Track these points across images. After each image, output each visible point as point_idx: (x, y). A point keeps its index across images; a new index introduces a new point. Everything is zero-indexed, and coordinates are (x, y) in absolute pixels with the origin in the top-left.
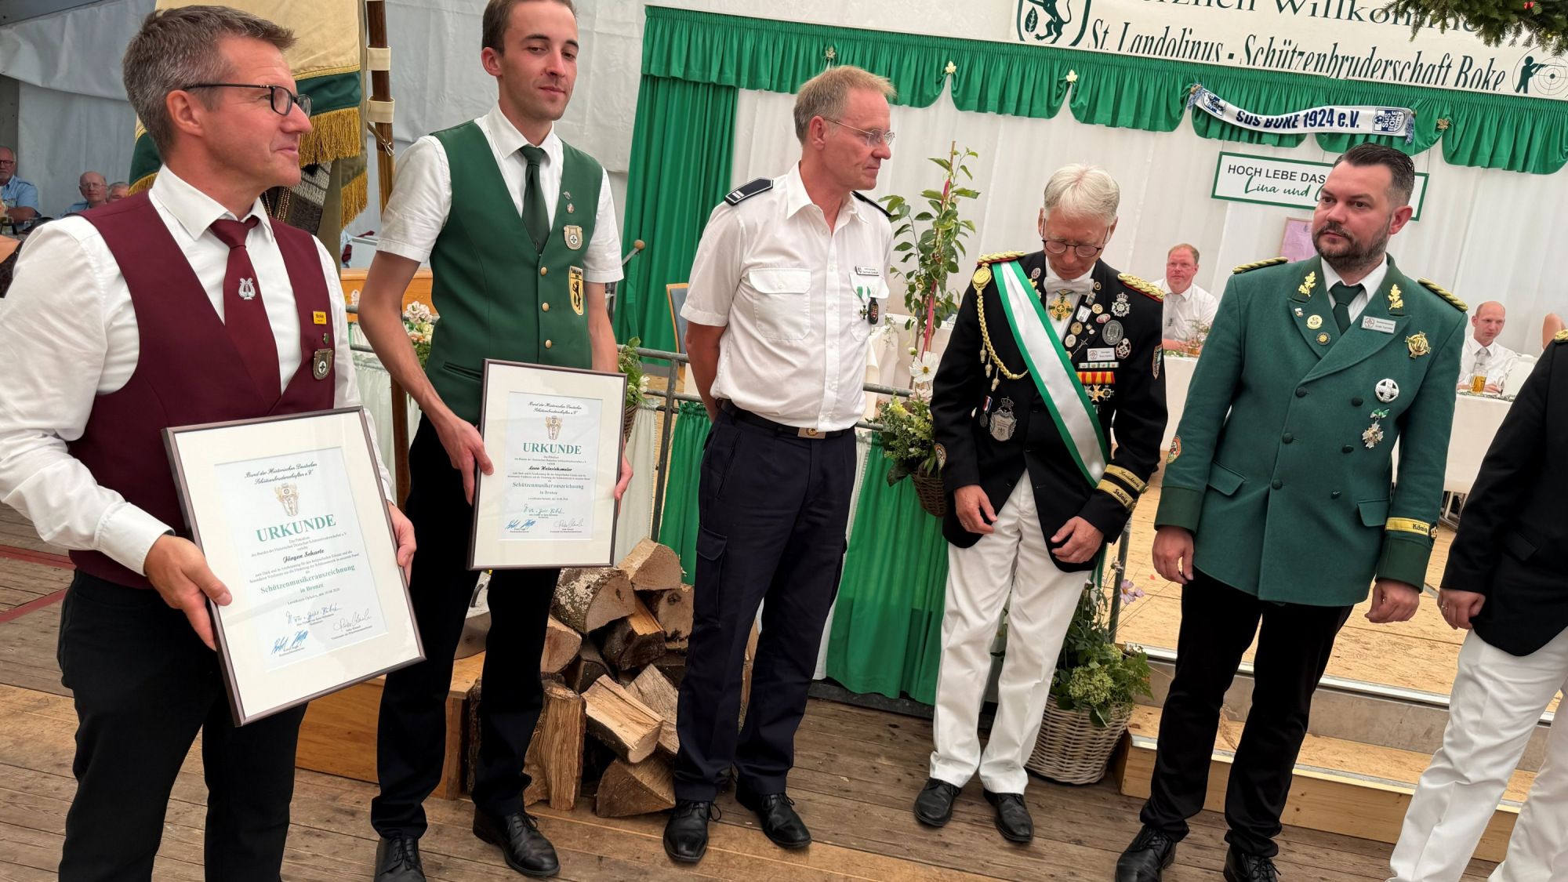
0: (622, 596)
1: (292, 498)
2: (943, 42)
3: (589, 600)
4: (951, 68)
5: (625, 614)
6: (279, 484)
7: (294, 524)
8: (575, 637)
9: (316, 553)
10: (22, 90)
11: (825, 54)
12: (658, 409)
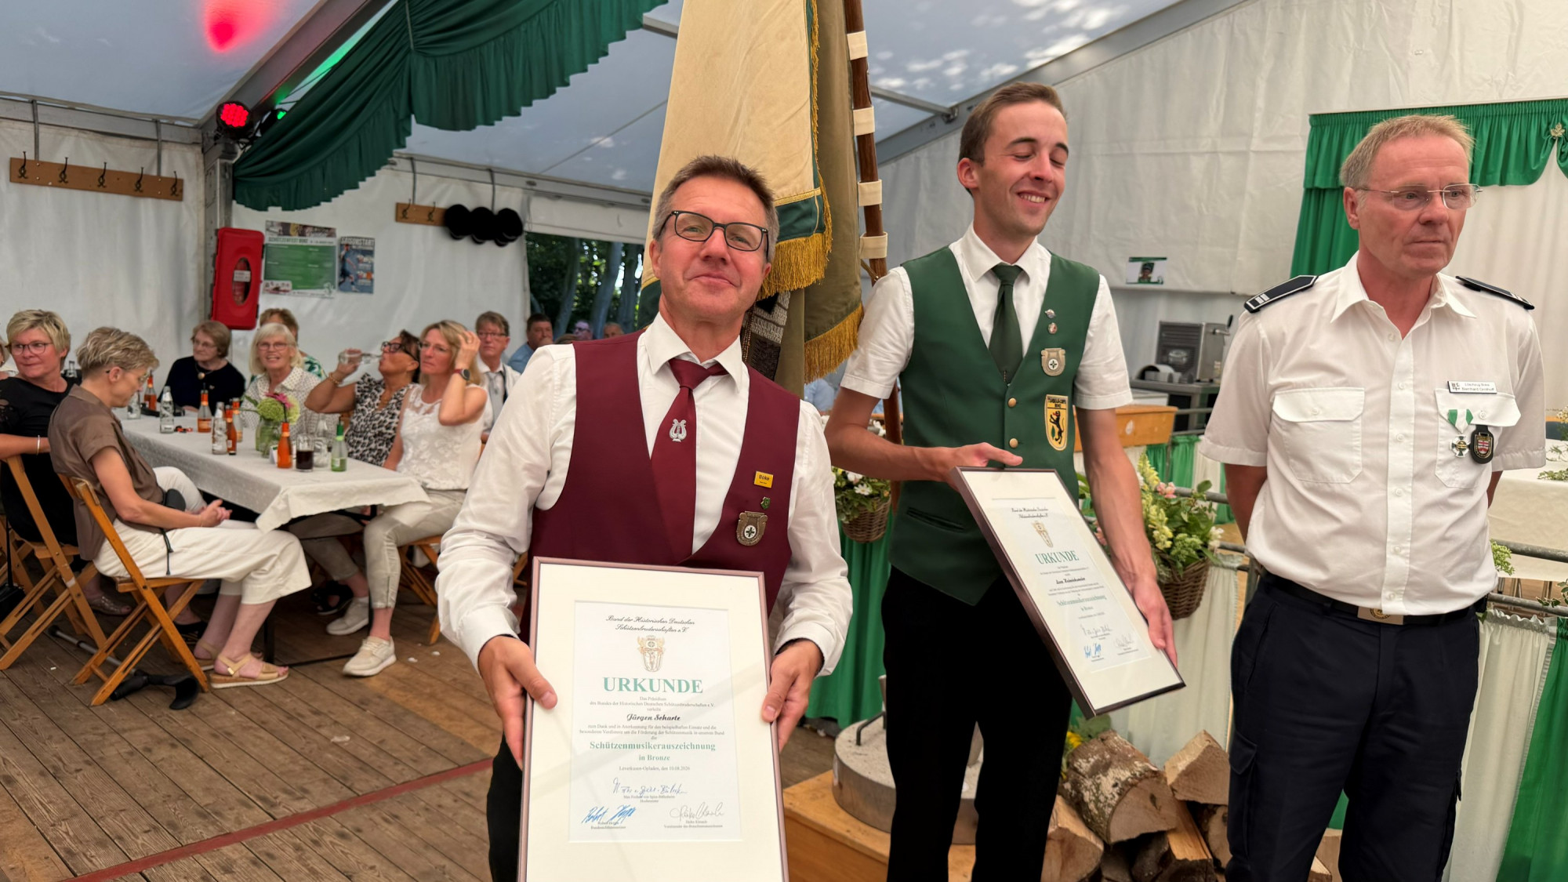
0: (1159, 803)
1: (656, 653)
3: (1113, 802)
5: (1163, 828)
6: (644, 634)
7: (651, 681)
8: (1095, 846)
9: (669, 719)
11: (1549, 134)
12: (1240, 569)
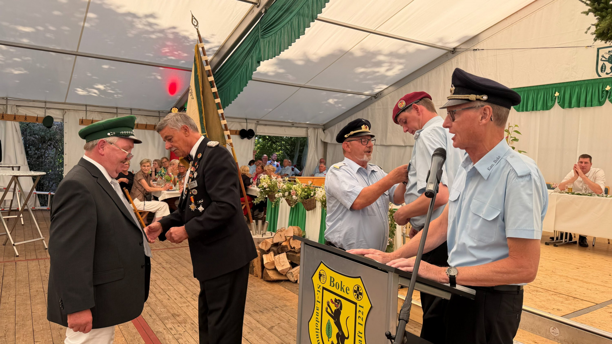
2: (553, 85)
4: (557, 94)
10: (328, 144)
